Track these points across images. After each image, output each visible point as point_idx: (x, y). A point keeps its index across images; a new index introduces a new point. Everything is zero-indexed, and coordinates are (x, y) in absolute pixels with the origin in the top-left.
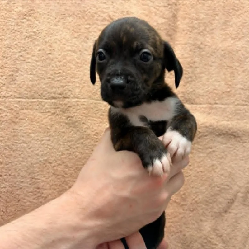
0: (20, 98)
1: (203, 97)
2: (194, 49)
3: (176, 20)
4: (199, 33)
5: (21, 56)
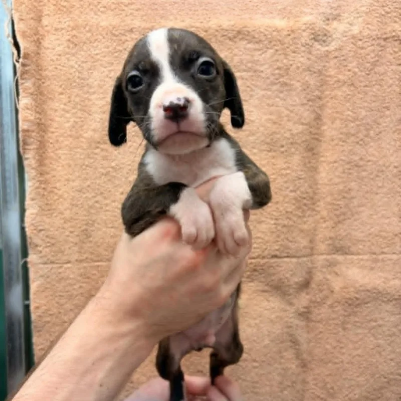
0: (98, 261)
1: (363, 243)
2: (349, 169)
3: (320, 123)
5: (97, 202)
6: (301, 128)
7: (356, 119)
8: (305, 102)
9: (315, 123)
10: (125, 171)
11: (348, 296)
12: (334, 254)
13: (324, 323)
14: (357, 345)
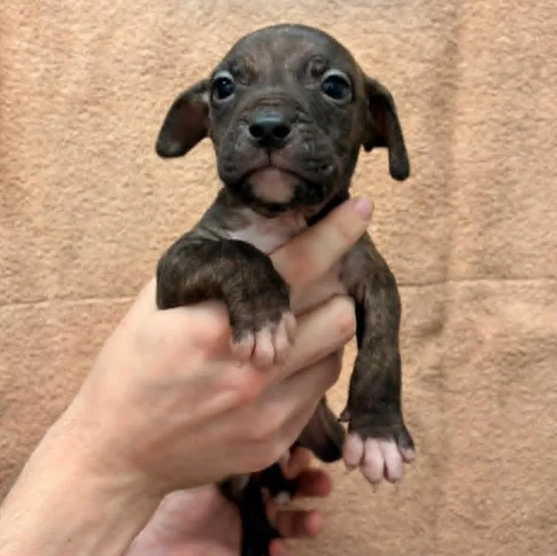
0: (91, 297)
1: (533, 260)
2: (507, 134)
3: (455, 57)
4: (519, 89)
5: (86, 200)
6: (421, 67)
7: (516, 49)
8: (428, 22)
9: (447, 59)
10: (129, 149)
11: (507, 349)
12: (482, 278)
13: (469, 394)
14: (523, 431)
